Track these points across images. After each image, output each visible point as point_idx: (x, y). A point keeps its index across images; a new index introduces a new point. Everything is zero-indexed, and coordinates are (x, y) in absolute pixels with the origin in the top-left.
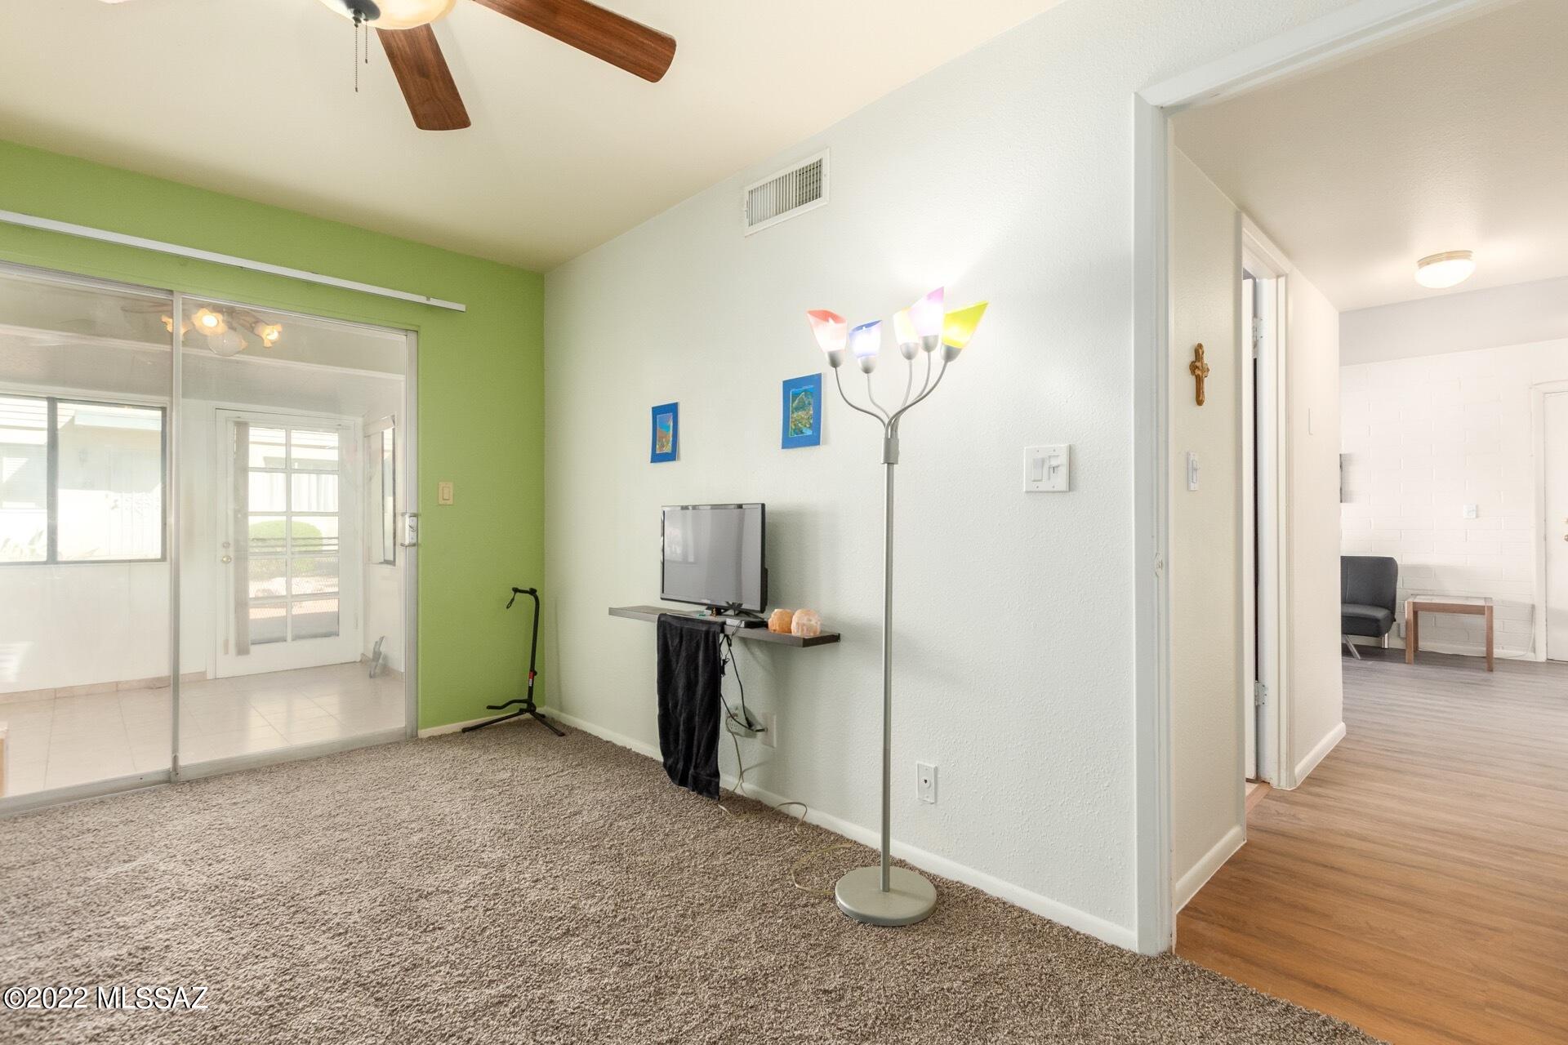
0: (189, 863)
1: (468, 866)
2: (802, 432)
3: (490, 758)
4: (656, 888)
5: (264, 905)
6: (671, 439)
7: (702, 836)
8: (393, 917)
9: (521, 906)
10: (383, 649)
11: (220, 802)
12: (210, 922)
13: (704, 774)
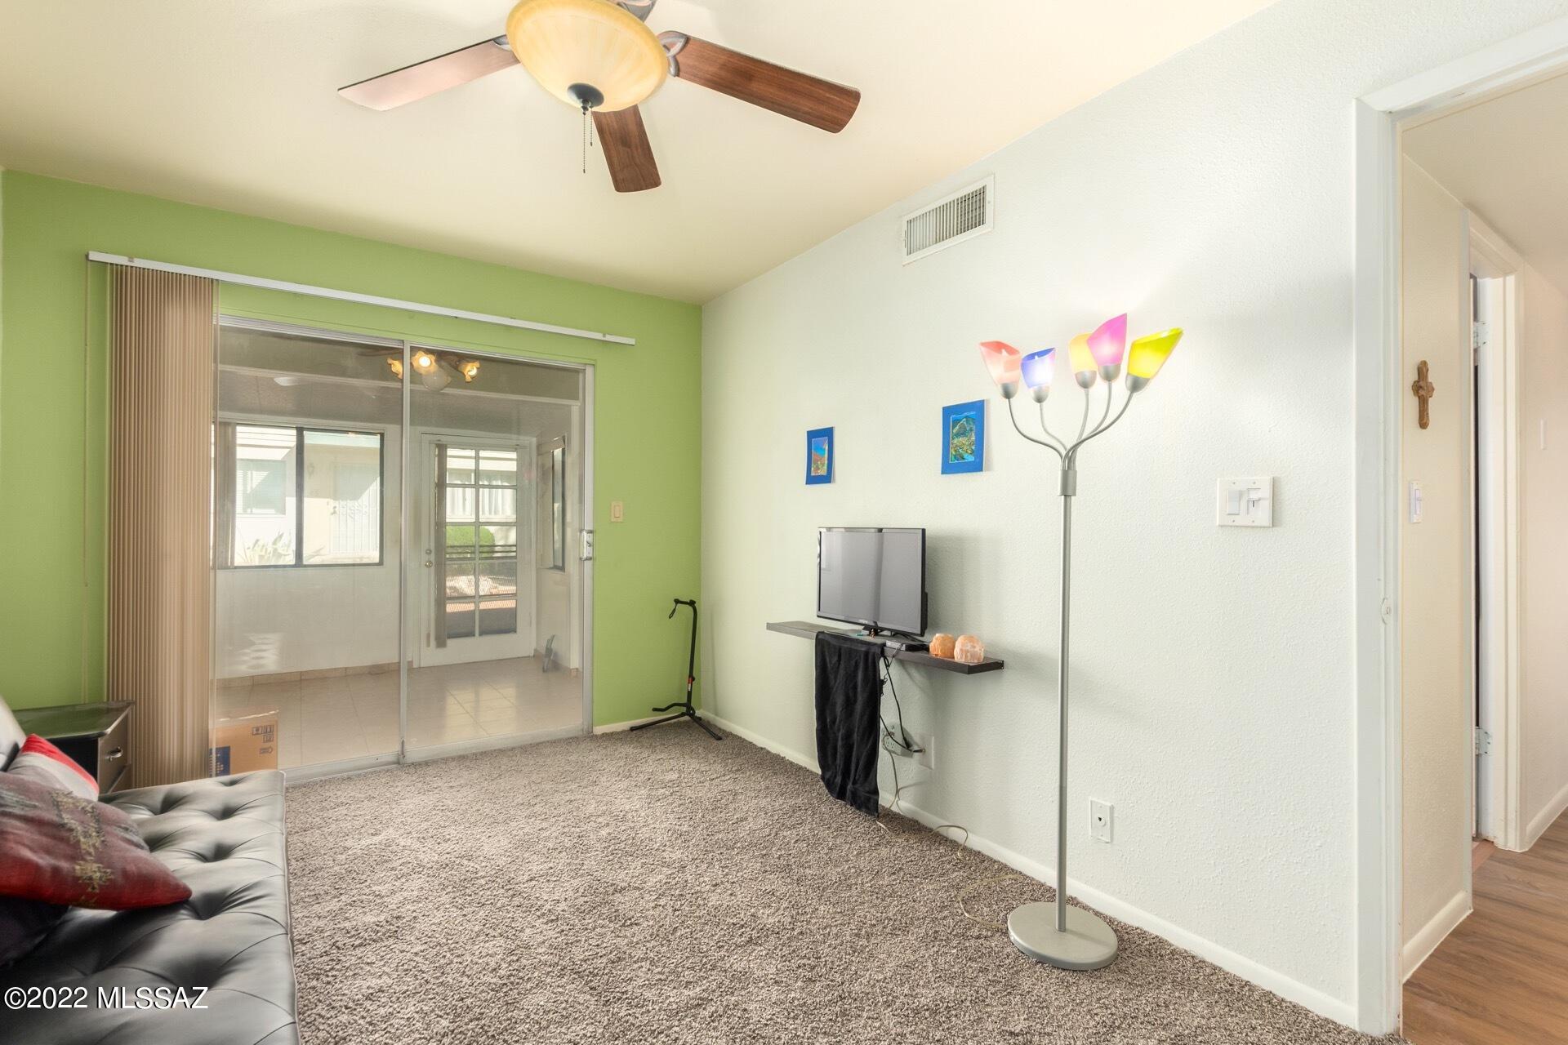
0: (422, 840)
1: (653, 864)
2: (963, 459)
3: (658, 758)
4: (828, 903)
5: (487, 886)
6: (826, 462)
7: (865, 853)
8: (594, 908)
9: (704, 909)
10: (554, 646)
11: (440, 785)
12: (445, 898)
13: (862, 792)
